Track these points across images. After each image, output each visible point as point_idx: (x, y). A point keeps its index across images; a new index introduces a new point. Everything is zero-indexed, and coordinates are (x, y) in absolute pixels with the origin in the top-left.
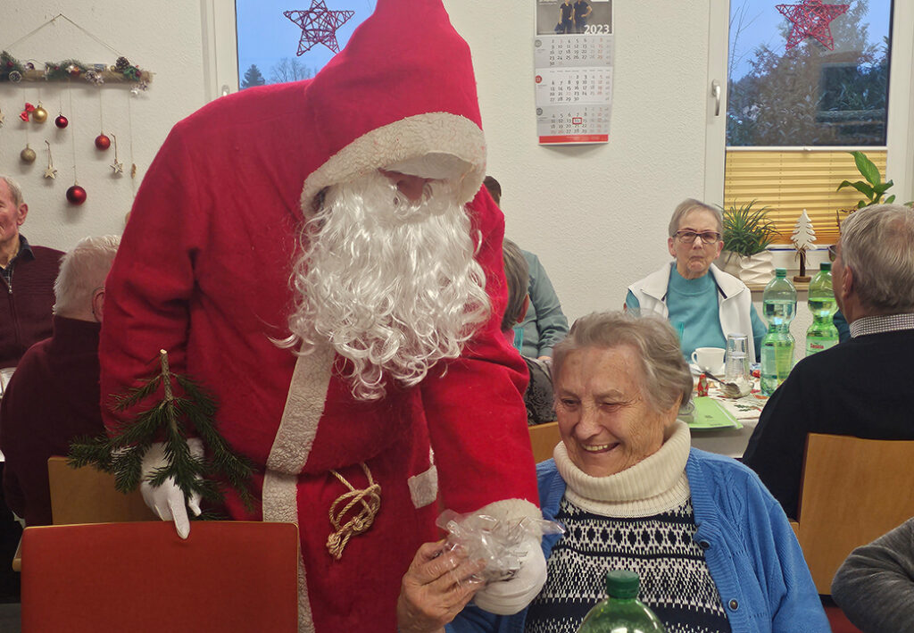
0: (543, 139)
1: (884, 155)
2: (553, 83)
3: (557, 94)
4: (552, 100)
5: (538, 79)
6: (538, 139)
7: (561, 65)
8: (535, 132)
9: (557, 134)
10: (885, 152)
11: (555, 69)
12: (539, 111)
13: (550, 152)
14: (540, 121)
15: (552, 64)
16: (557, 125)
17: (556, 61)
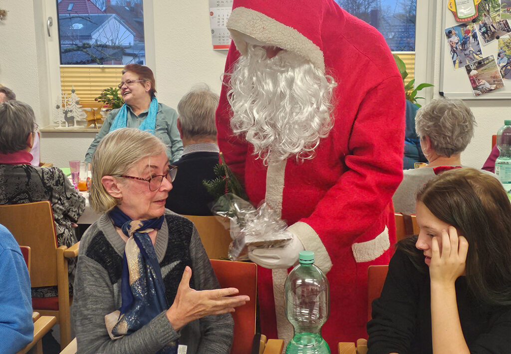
0: (215, 47)
1: (413, 57)
2: (219, 16)
3: (221, 22)
4: (219, 25)
5: (212, 14)
6: (212, 47)
7: (223, 6)
8: (211, 42)
9: (222, 44)
10: (414, 55)
11: (220, 8)
12: (213, 31)
13: (220, 54)
14: (213, 37)
15: (218, 5)
16: (222, 39)
17: (220, 4)
